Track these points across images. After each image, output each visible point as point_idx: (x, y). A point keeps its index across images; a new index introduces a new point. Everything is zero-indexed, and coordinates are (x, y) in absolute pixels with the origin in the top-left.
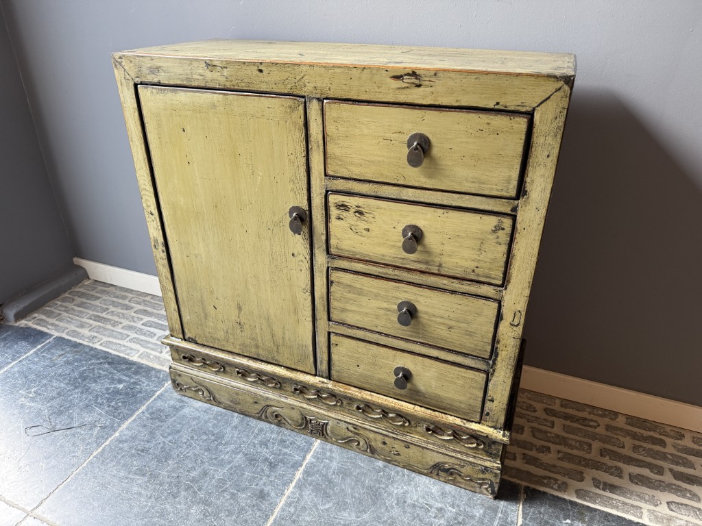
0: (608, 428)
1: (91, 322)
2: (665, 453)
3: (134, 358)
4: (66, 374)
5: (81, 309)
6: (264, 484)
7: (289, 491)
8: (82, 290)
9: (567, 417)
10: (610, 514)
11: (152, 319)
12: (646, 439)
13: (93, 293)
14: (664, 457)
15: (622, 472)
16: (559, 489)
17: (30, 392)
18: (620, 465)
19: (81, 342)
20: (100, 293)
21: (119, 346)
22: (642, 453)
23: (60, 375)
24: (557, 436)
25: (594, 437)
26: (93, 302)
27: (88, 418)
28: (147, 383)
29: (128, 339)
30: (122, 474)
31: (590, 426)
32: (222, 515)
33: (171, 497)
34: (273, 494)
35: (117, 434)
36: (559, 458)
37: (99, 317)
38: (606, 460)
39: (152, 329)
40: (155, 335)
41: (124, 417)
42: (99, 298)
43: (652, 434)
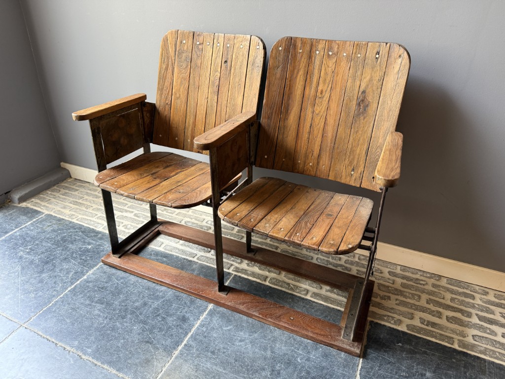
0: (434, 286)
1: (71, 205)
2: (473, 304)
3: (100, 229)
4: (52, 238)
5: (64, 197)
6: (186, 312)
7: (203, 317)
8: (66, 185)
9: (404, 277)
10: (430, 341)
12: (460, 294)
13: (74, 187)
14: (473, 307)
15: (441, 314)
16: (395, 323)
17: (27, 249)
18: (441, 310)
19: (63, 218)
20: (78, 187)
21: (89, 221)
22: (457, 303)
23: (48, 239)
24: (396, 290)
25: (423, 291)
26: (71, 192)
27: (65, 266)
29: (96, 217)
30: (88, 302)
31: (420, 284)
32: (156, 331)
33: (120, 318)
34: (191, 319)
35: (85, 277)
36: (396, 304)
37: (77, 202)
38: (431, 306)
41: (91, 266)
42: (77, 190)
43: (465, 291)
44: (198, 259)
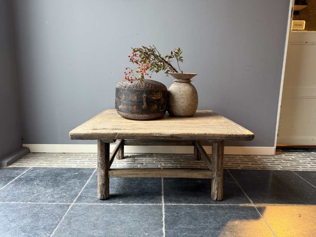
1: (45, 162)
2: (256, 159)
3: (75, 167)
4: (49, 175)
5: (35, 160)
10: (251, 170)
11: (71, 158)
15: (248, 164)
16: (236, 168)
17: (37, 181)
19: (46, 167)
21: (64, 166)
22: (250, 160)
25: (237, 159)
26: (40, 158)
27: (70, 182)
28: (86, 172)
29: (66, 164)
35: (87, 183)
36: (231, 164)
37: (47, 160)
38: (243, 162)
39: (74, 160)
40: (77, 161)
41: (86, 179)
42: (41, 156)
43: (250, 157)
44: (140, 166)
